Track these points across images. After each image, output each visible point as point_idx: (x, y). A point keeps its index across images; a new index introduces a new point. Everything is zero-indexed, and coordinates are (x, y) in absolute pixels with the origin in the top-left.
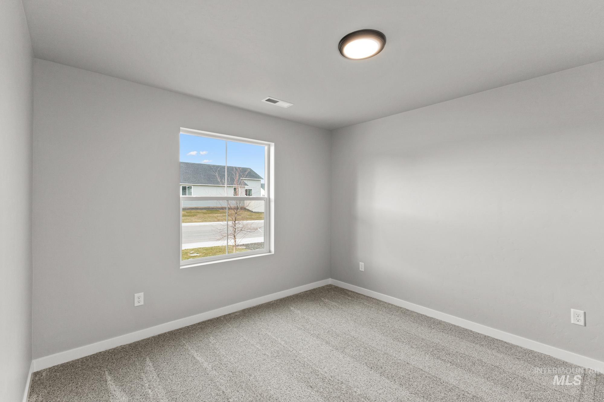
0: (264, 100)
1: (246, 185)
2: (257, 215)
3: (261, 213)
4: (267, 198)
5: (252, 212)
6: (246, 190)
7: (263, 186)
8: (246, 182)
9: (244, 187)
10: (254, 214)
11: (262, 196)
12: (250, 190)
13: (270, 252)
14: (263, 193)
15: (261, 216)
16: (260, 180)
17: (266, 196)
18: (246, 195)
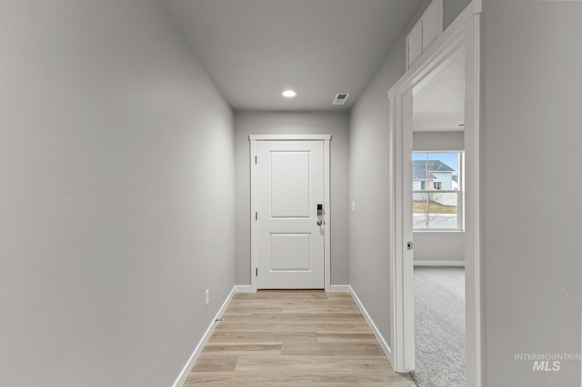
0: (457, 126)
1: (435, 178)
2: (449, 209)
3: (453, 207)
4: (459, 191)
5: (442, 205)
6: (435, 183)
7: (454, 178)
8: (435, 175)
9: (433, 180)
10: (444, 207)
11: (453, 189)
12: (439, 183)
13: (462, 230)
14: (455, 185)
15: (452, 210)
16: (451, 172)
17: (459, 189)
18: (435, 188)
